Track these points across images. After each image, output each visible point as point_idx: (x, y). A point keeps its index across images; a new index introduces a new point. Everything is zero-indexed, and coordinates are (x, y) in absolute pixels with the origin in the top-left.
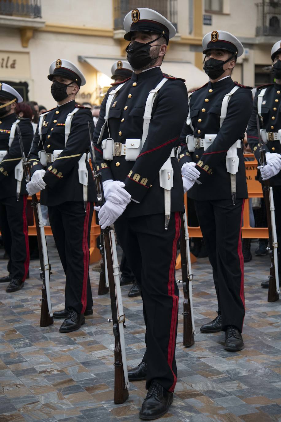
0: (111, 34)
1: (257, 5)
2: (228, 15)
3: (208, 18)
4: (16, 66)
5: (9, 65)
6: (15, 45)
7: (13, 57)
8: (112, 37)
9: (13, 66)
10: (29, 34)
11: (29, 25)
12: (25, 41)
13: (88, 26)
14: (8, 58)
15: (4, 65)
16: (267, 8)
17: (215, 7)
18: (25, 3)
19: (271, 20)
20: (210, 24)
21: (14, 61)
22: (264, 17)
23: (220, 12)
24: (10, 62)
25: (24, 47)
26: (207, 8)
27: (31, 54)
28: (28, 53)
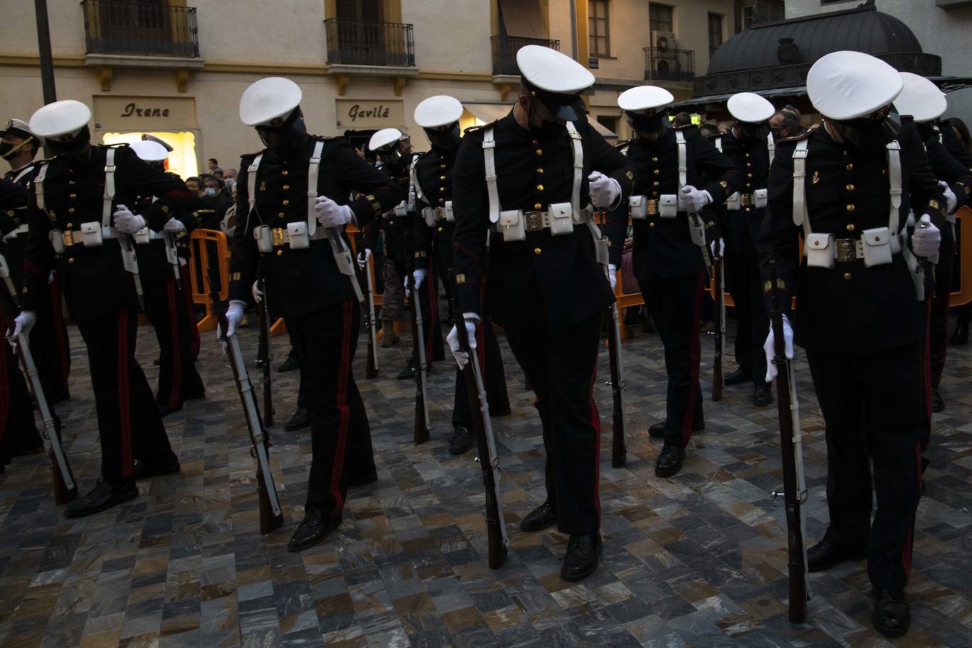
0: (491, 79)
1: (645, 49)
2: (615, 58)
3: (593, 61)
4: (389, 114)
5: (381, 114)
6: (388, 94)
7: (385, 106)
8: (491, 82)
9: (386, 115)
10: (402, 82)
11: (401, 73)
12: (398, 91)
13: (466, 71)
14: (381, 107)
15: (377, 114)
16: (655, 53)
17: (602, 50)
18: (397, 52)
19: (659, 65)
20: (597, 68)
21: (387, 109)
22: (653, 61)
23: (607, 56)
24: (383, 111)
25: (397, 95)
26: (593, 52)
27: (404, 101)
28: (402, 101)
